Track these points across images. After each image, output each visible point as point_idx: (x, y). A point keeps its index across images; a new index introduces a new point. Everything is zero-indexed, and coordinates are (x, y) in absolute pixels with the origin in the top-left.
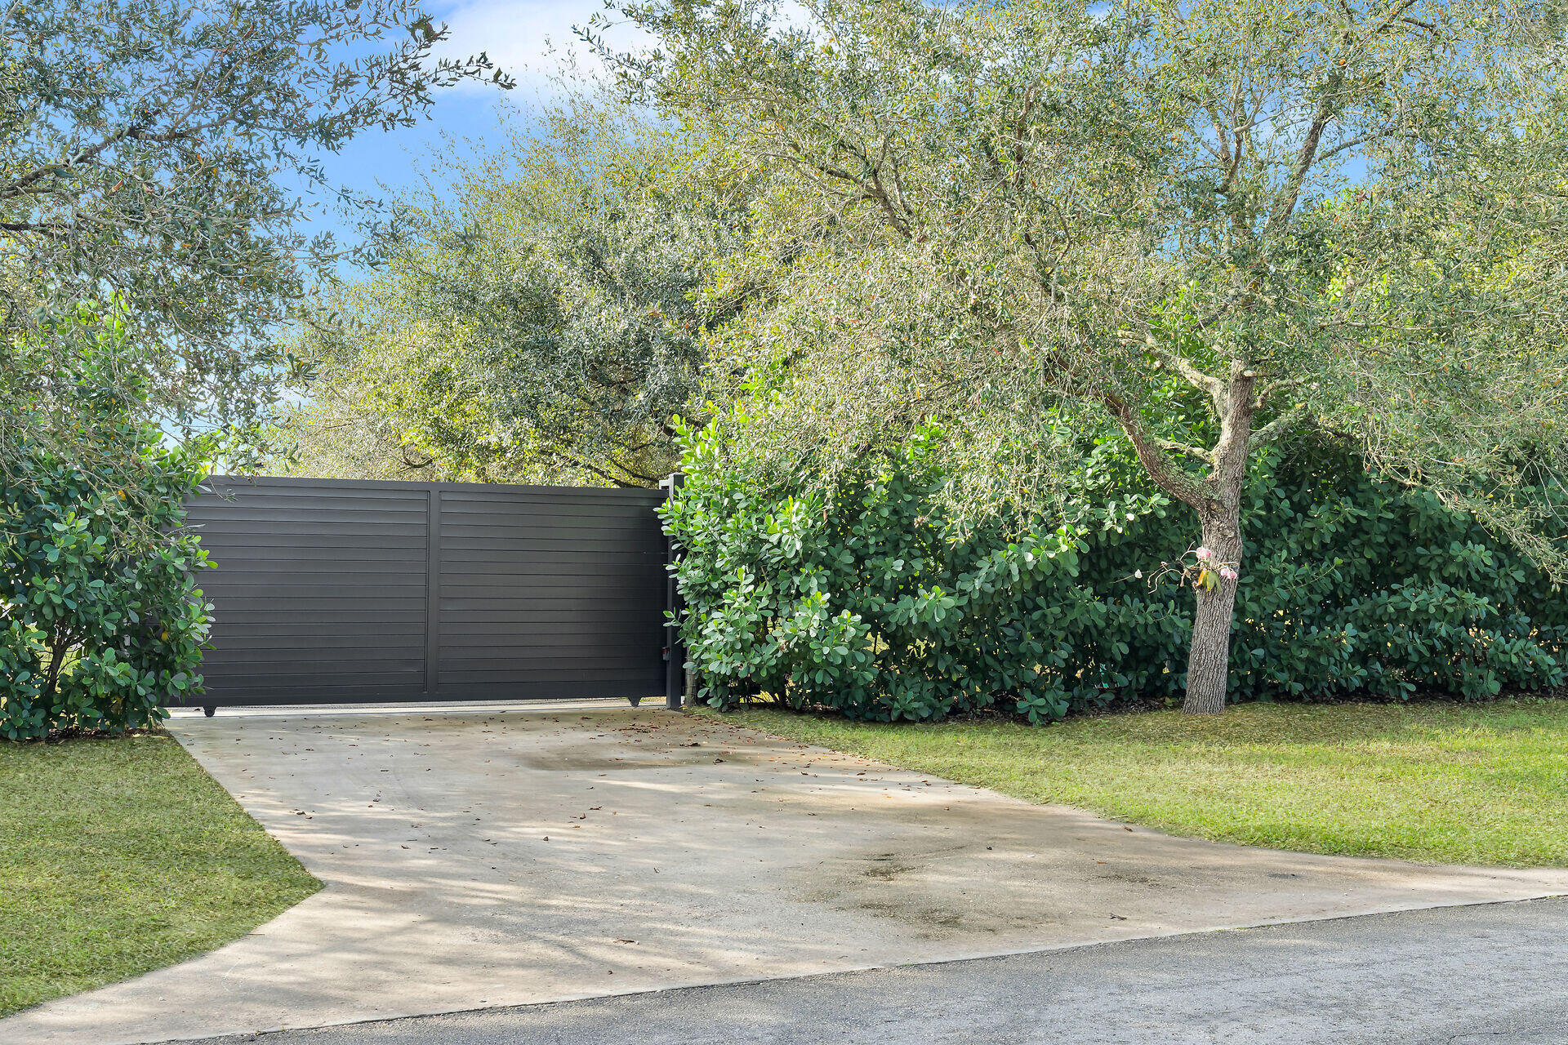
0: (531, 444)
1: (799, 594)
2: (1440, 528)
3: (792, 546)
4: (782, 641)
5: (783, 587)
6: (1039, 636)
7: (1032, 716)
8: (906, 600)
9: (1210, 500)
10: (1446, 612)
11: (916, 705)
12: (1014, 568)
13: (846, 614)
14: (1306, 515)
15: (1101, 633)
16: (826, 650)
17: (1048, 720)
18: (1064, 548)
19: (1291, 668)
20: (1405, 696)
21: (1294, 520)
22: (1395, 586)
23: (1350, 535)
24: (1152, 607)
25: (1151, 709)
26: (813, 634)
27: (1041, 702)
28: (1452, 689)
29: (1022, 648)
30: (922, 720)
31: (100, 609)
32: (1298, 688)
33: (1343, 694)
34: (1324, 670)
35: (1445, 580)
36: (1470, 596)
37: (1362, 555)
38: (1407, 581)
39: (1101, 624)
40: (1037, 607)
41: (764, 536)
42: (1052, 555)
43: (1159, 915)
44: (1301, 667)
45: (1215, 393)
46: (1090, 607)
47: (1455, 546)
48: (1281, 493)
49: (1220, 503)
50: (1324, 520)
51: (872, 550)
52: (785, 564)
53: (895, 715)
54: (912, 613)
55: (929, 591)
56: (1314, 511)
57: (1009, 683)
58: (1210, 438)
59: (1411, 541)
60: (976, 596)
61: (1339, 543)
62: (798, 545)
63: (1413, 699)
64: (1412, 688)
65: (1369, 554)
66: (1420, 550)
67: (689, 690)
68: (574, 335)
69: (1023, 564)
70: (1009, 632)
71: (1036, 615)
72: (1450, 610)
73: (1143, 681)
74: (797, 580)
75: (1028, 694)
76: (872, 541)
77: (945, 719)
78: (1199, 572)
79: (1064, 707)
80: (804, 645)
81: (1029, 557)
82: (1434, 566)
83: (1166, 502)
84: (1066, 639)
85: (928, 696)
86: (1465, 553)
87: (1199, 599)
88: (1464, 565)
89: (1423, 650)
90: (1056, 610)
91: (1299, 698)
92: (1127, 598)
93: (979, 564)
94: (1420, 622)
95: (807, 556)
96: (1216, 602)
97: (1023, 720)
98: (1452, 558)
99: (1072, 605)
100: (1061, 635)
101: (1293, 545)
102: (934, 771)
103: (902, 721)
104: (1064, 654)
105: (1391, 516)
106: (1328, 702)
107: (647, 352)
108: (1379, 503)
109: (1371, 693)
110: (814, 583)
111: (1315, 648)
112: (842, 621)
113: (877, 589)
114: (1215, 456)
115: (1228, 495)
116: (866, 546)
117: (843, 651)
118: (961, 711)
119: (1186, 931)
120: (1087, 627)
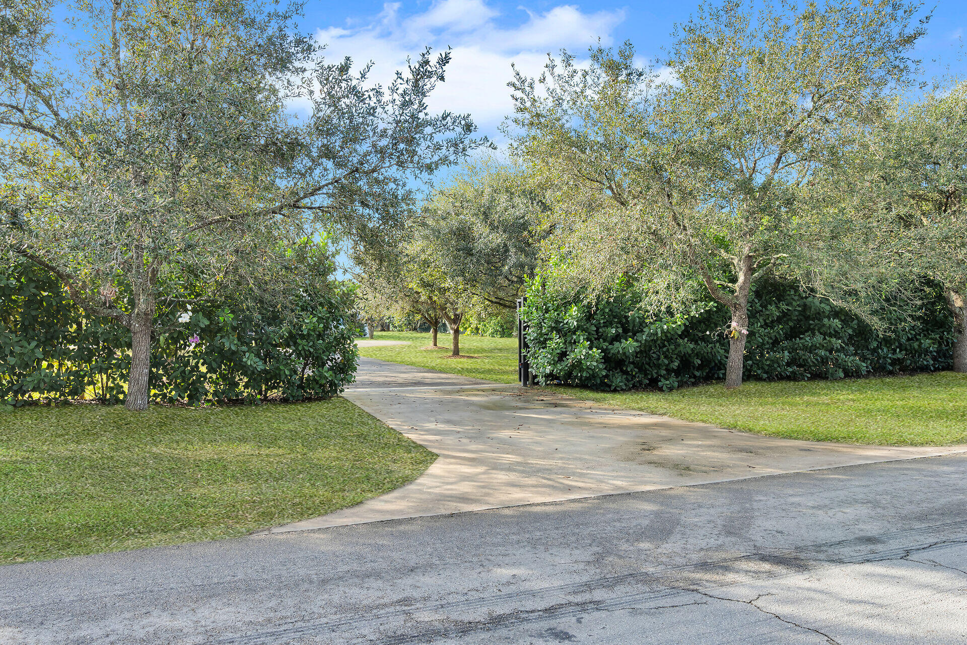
0: (461, 287)
1: (575, 342)
2: (819, 314)
3: (573, 323)
4: (570, 361)
5: (569, 339)
6: (666, 357)
7: (664, 388)
8: (617, 344)
9: (736, 304)
10: (823, 346)
11: (621, 384)
12: (659, 331)
13: (595, 350)
14: (766, 309)
15: (690, 355)
16: (588, 364)
17: (671, 389)
18: (679, 323)
19: (763, 368)
20: (806, 379)
21: (762, 311)
22: (801, 336)
23: (784, 317)
24: (710, 346)
25: (707, 384)
26: (583, 357)
27: (668, 382)
28: (824, 375)
29: (660, 362)
30: (622, 390)
31: (321, 351)
32: (765, 376)
33: (781, 378)
34: (775, 369)
35: (821, 334)
36: (833, 340)
37: (788, 324)
38: (807, 334)
39: (690, 352)
40: (665, 346)
41: (560, 320)
42: (674, 326)
43: (767, 466)
44: (767, 368)
45: (735, 262)
46: (687, 346)
47: (826, 321)
48: (757, 301)
49: (739, 305)
50: (773, 311)
51: (602, 325)
52: (569, 330)
53: (613, 388)
54: (620, 349)
55: (627, 340)
56: (769, 307)
57: (655, 375)
58: (734, 280)
59: (808, 318)
60: (643, 342)
61: (779, 320)
62: (575, 323)
63: (809, 379)
64: (809, 376)
65: (791, 324)
66: (811, 322)
67: (530, 379)
68: (479, 245)
69: (662, 329)
70: (654, 355)
71: (665, 349)
72: (825, 345)
73: (705, 374)
74: (575, 337)
75: (662, 380)
76: (602, 322)
77: (630, 390)
78: (731, 332)
79: (676, 384)
80: (580, 362)
81: (665, 327)
82: (816, 328)
83: (716, 305)
84: (677, 358)
85: (624, 380)
86: (830, 323)
87: (731, 342)
88: (830, 326)
89: (814, 360)
90: (673, 347)
91: (765, 380)
92: (699, 342)
93: (644, 330)
94: (811, 349)
95: (578, 328)
96: (738, 343)
97: (661, 390)
98: (824, 325)
99: (679, 345)
100: (675, 356)
101: (761, 321)
102: (641, 409)
103: (615, 391)
104: (676, 364)
105: (800, 309)
106: (775, 381)
107: (507, 251)
108: (795, 304)
109: (793, 378)
110: (582, 338)
111: (772, 360)
112: (594, 352)
113: (605, 341)
114: (737, 286)
115: (743, 301)
116: (600, 323)
117: (595, 364)
118: (636, 386)
119: (784, 472)
120: (684, 354)
